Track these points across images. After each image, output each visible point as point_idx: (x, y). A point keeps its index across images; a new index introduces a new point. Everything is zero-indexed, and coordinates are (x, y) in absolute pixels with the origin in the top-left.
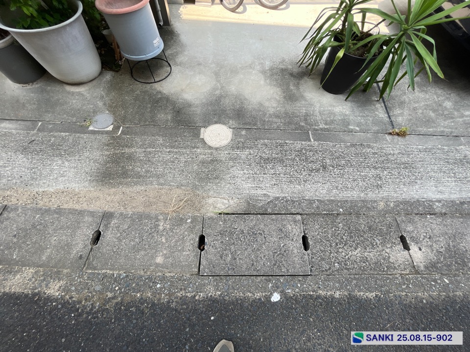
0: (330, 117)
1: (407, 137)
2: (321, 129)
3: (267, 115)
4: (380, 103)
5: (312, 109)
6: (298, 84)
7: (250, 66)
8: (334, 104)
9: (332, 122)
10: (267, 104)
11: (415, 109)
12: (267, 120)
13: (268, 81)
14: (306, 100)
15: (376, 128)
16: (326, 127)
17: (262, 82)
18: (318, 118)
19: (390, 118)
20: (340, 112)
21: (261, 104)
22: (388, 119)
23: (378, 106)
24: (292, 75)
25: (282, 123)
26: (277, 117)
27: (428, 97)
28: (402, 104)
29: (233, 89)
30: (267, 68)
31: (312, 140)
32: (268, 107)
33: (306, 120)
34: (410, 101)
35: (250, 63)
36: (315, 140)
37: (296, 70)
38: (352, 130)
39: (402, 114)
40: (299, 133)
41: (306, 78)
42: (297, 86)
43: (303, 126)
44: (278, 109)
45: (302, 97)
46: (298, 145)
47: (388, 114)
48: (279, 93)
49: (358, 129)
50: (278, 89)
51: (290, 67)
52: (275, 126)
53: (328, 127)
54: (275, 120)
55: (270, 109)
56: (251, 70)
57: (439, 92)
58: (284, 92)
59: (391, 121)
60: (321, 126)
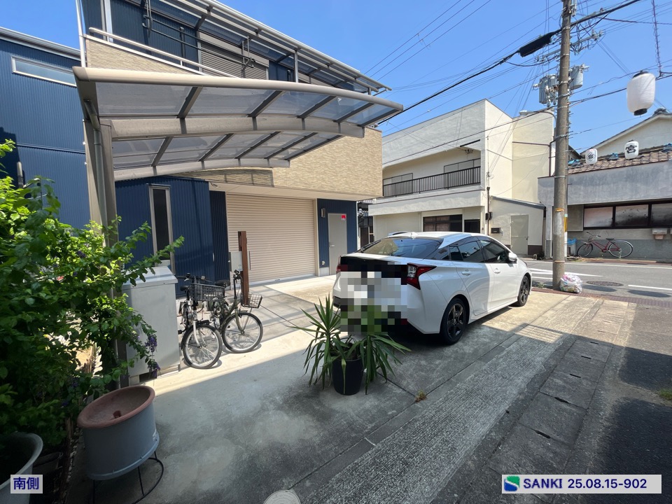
0: (368, 415)
1: (428, 397)
2: (371, 429)
3: (317, 447)
4: (389, 383)
5: (349, 416)
6: (319, 401)
7: (263, 409)
8: (362, 402)
9: (373, 418)
10: (307, 437)
11: (411, 375)
12: (320, 452)
13: (291, 414)
14: (338, 413)
15: (404, 403)
17: (286, 418)
18: (360, 422)
19: (405, 390)
20: (371, 406)
21: (302, 440)
23: (390, 386)
24: (307, 397)
25: (335, 446)
26: (327, 442)
28: (401, 376)
29: (260, 442)
30: (281, 403)
31: (374, 444)
32: (311, 439)
33: (353, 429)
34: (403, 372)
35: (260, 406)
37: (309, 390)
38: (392, 414)
39: (408, 384)
40: (358, 446)
41: (322, 393)
43: (355, 437)
44: (321, 434)
45: (332, 410)
46: (368, 457)
47: (401, 388)
48: (310, 419)
49: (394, 411)
50: (306, 416)
51: (300, 391)
52: (332, 453)
53: (374, 424)
54: (328, 447)
55: (314, 440)
56: (266, 413)
58: (314, 416)
59: (408, 392)
60: (369, 427)
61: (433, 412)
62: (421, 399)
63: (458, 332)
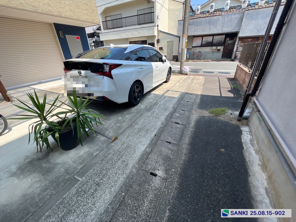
0: (81, 159)
1: (119, 138)
2: (81, 169)
3: (36, 197)
4: (98, 135)
5: (67, 164)
8: (78, 152)
9: (84, 160)
10: (30, 191)
11: (112, 127)
12: (37, 200)
13: (21, 177)
14: (60, 164)
15: (105, 145)
17: (16, 181)
18: (74, 166)
20: (84, 153)
21: (24, 196)
22: (106, 138)
24: (39, 159)
25: (52, 190)
26: (45, 190)
27: (112, 121)
28: (106, 129)
30: (15, 171)
32: (33, 192)
33: (68, 173)
34: (108, 126)
36: (81, 178)
37: (40, 155)
38: (96, 155)
39: (110, 132)
40: (69, 184)
41: (51, 154)
42: (48, 161)
43: (69, 178)
44: (43, 185)
46: (74, 190)
48: (37, 176)
49: (98, 152)
50: (34, 175)
52: (48, 197)
53: (83, 164)
54: (45, 193)
55: (36, 191)
57: (114, 117)
58: (40, 173)
61: (120, 146)
62: (114, 140)
63: (139, 99)
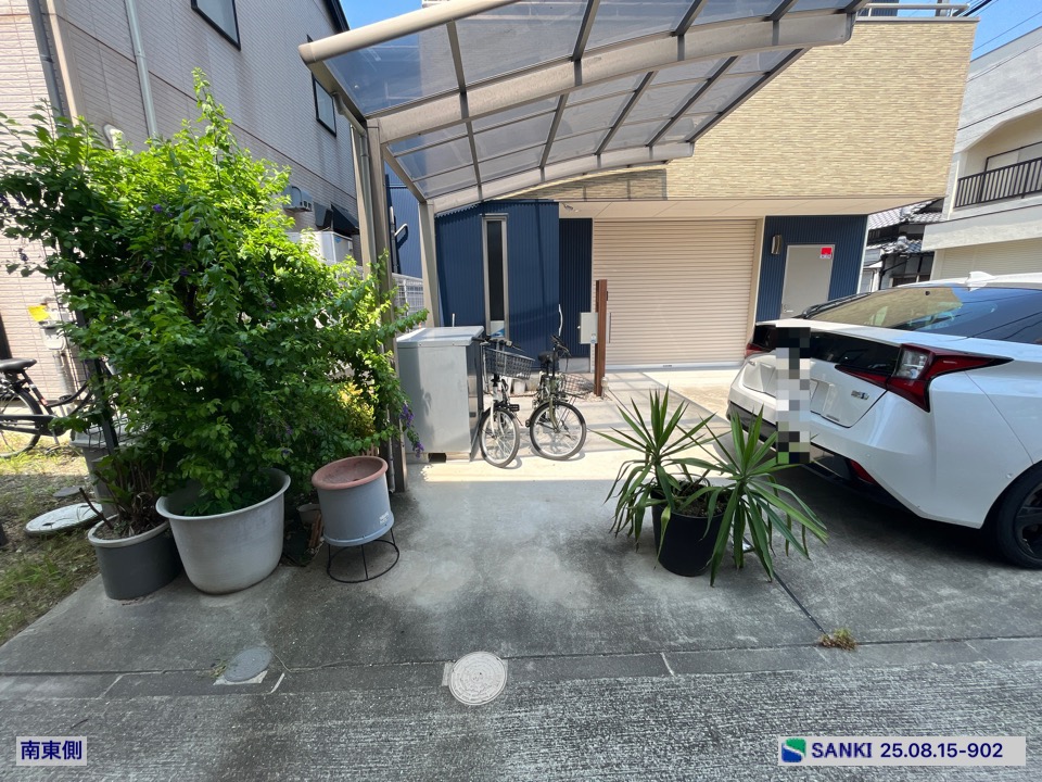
0: (693, 620)
1: (860, 649)
2: (683, 645)
3: (574, 626)
4: (775, 586)
5: (656, 606)
6: (620, 563)
7: (535, 541)
8: (694, 594)
9: (700, 630)
10: (569, 604)
11: (844, 592)
12: (573, 635)
13: (566, 563)
14: (640, 592)
15: (788, 636)
16: (691, 641)
17: (557, 566)
18: (671, 625)
19: (808, 614)
20: (709, 608)
21: (559, 606)
22: (803, 616)
23: (774, 591)
24: (605, 549)
25: (603, 639)
26: (593, 627)
27: (856, 569)
28: (816, 585)
29: (505, 581)
30: (562, 542)
31: (671, 672)
32: (573, 610)
33: (648, 629)
34: (828, 578)
35: (533, 536)
36: (677, 672)
37: (611, 541)
38: (744, 642)
39: (825, 604)
40: (641, 658)
41: (632, 553)
42: (619, 566)
43: (646, 643)
44: (592, 611)
45: (634, 586)
46: (646, 685)
47: (800, 606)
48: (589, 582)
49: (754, 639)
50: (586, 576)
51: (601, 537)
52: (591, 646)
53: (695, 640)
54: (591, 634)
55: (576, 613)
56: (535, 548)
57: (871, 558)
58: (598, 580)
59: (812, 619)
60: (681, 641)
61: (853, 685)
62: (837, 645)
